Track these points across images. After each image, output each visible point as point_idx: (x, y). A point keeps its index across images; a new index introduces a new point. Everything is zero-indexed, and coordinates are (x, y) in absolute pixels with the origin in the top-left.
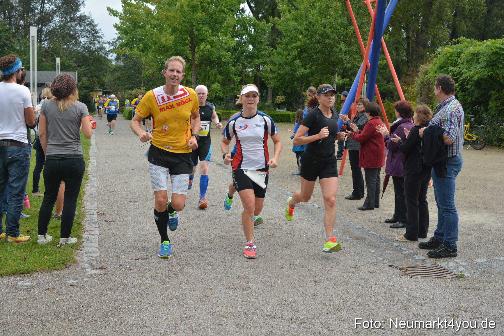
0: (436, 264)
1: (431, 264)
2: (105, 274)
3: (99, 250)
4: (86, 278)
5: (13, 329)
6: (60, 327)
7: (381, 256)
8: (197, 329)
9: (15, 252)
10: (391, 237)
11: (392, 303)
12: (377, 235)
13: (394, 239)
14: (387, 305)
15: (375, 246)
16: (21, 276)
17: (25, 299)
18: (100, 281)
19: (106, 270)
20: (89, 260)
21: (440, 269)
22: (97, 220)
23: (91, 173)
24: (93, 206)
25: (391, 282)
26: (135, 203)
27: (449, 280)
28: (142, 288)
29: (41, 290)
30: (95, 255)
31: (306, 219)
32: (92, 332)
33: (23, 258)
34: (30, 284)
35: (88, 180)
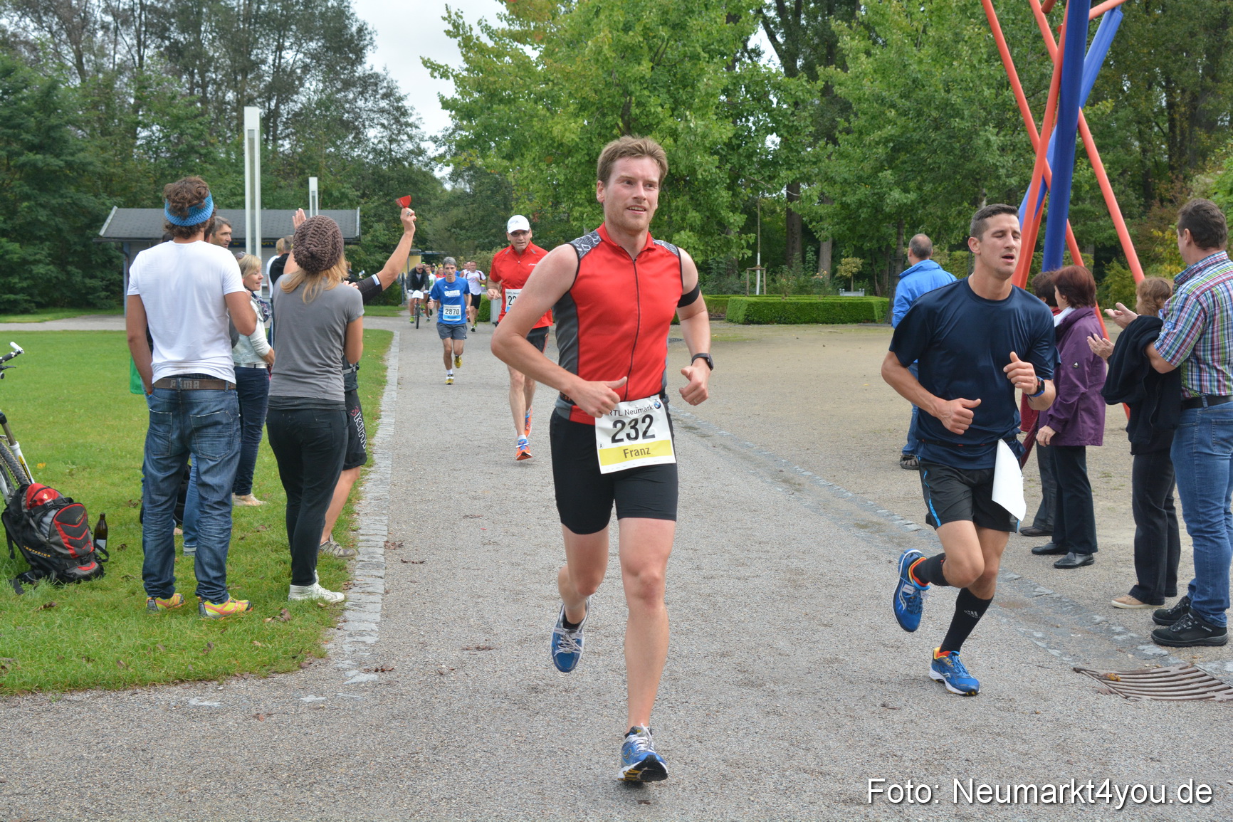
0: (1193, 665)
1: (1181, 666)
2: (389, 684)
3: (380, 627)
4: (344, 692)
5: (171, 803)
6: (275, 799)
7: (1058, 645)
8: (588, 811)
9: (188, 632)
10: (1088, 601)
11: (1066, 758)
12: (1055, 596)
13: (1094, 604)
14: (1053, 763)
15: (1046, 623)
16: (199, 685)
17: (203, 737)
18: (376, 698)
19: (393, 675)
20: (354, 652)
21: (1200, 679)
22: (382, 559)
23: (380, 451)
24: (378, 527)
25: (1071, 709)
26: (477, 520)
27: (1221, 706)
28: (470, 716)
29: (240, 717)
30: (370, 640)
31: (884, 558)
32: (346, 813)
33: (205, 645)
34: (216, 704)
35: (371, 466)
